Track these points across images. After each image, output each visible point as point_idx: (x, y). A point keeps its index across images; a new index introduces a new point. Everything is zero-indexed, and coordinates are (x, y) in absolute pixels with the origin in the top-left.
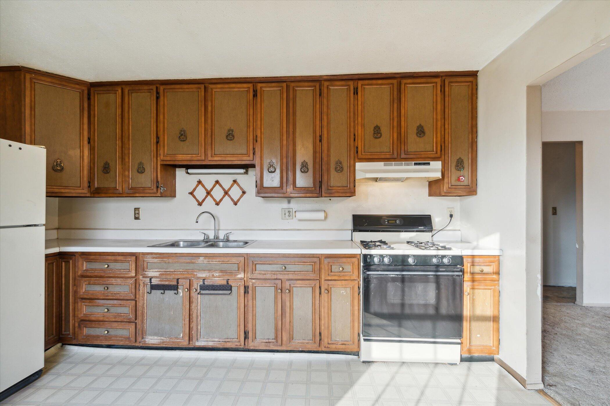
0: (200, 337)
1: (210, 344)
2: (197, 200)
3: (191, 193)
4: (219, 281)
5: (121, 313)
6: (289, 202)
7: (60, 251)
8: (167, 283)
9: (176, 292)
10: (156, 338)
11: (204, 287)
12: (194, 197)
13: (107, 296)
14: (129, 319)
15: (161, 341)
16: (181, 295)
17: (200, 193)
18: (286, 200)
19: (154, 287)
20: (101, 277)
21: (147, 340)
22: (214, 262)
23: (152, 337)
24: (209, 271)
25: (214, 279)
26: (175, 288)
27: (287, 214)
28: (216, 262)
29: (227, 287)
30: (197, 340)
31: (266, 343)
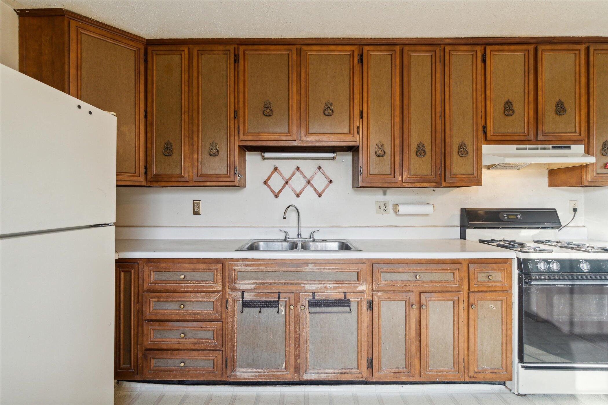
0: (309, 368)
1: (323, 377)
4: (334, 294)
5: (202, 339)
7: (120, 257)
8: (264, 299)
9: (277, 309)
10: (250, 370)
11: (313, 304)
13: (184, 316)
14: (213, 347)
15: (257, 374)
16: (283, 313)
19: (247, 304)
20: (174, 291)
21: (238, 373)
22: (327, 270)
23: (245, 370)
24: (321, 281)
25: (326, 292)
26: (275, 305)
28: (330, 271)
29: (345, 303)
30: (306, 371)
31: (395, 373)
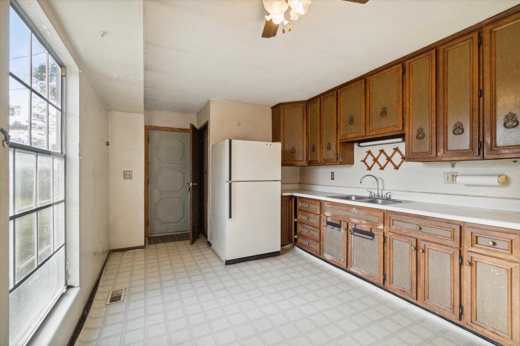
0: (353, 265)
1: (359, 273)
2: (368, 166)
3: (364, 161)
4: (365, 227)
5: (314, 235)
6: (453, 166)
7: (291, 195)
8: (335, 222)
9: (339, 229)
10: (329, 256)
11: (355, 230)
12: (366, 164)
13: (308, 223)
14: (317, 240)
15: (332, 259)
16: (342, 232)
17: (370, 160)
18: (449, 164)
19: (328, 223)
20: (306, 212)
21: (325, 255)
22: (362, 213)
23: (327, 255)
24: (359, 219)
25: (362, 225)
26: (339, 226)
27: (450, 178)
28: (363, 213)
29: (371, 234)
30: (351, 267)
31: (401, 290)
